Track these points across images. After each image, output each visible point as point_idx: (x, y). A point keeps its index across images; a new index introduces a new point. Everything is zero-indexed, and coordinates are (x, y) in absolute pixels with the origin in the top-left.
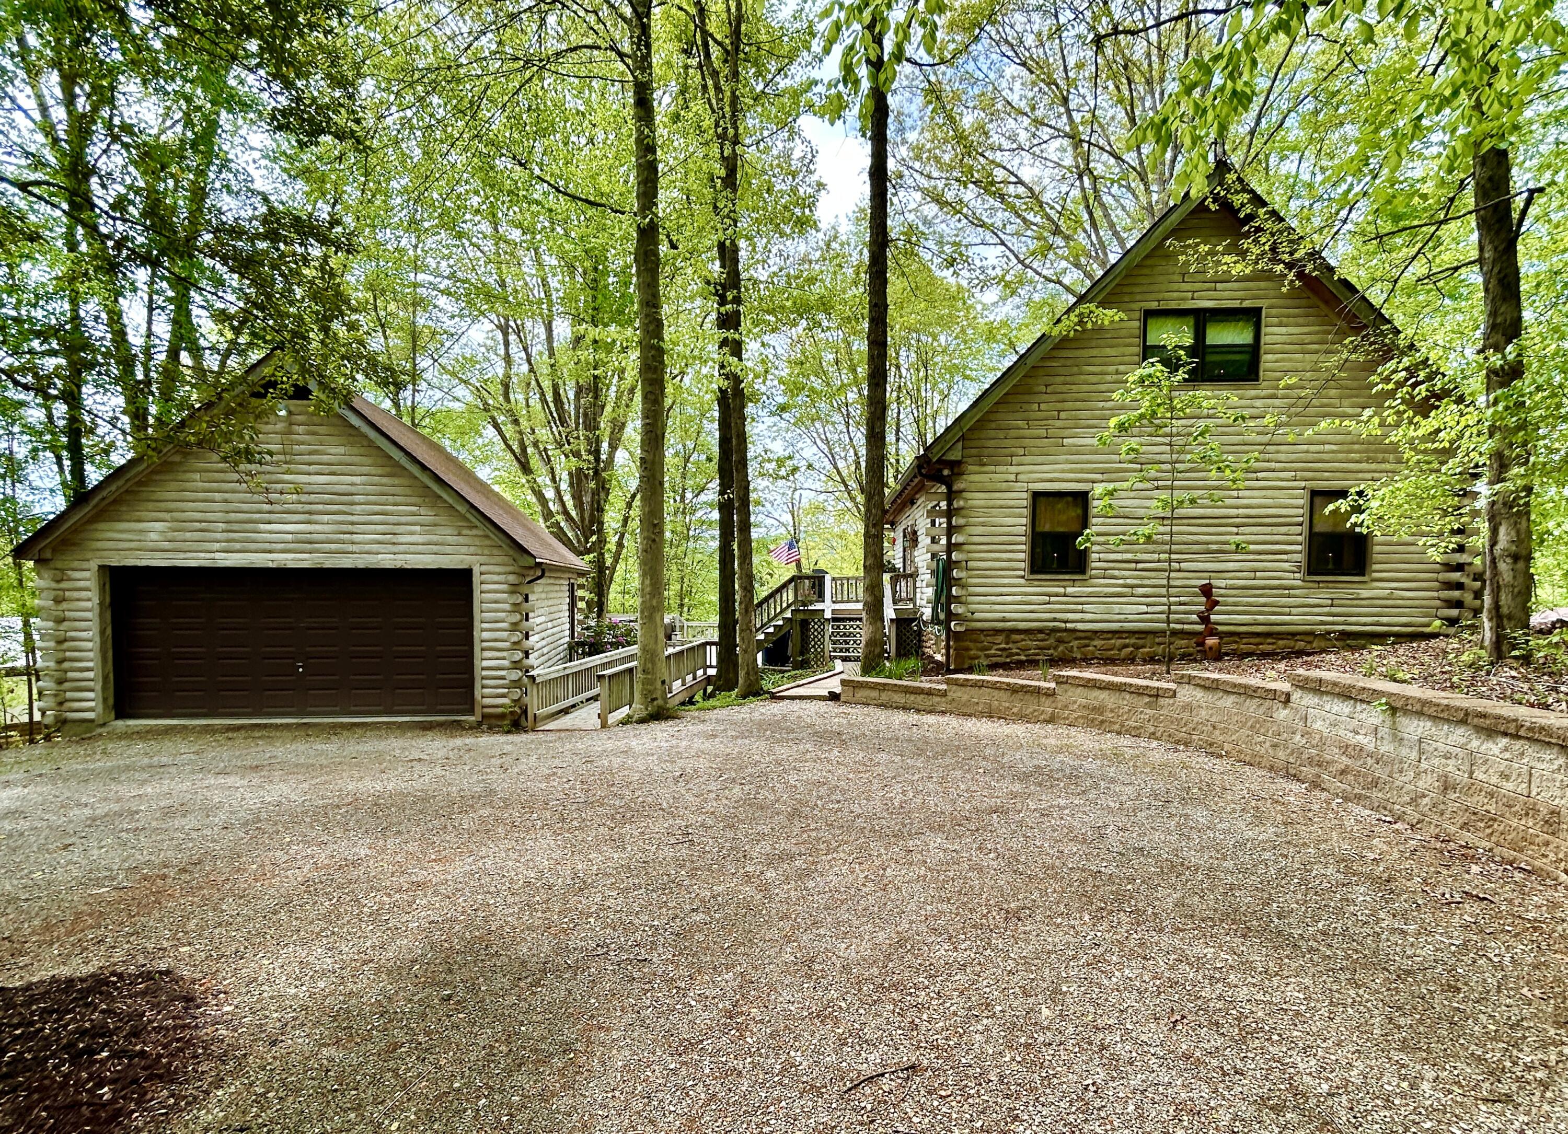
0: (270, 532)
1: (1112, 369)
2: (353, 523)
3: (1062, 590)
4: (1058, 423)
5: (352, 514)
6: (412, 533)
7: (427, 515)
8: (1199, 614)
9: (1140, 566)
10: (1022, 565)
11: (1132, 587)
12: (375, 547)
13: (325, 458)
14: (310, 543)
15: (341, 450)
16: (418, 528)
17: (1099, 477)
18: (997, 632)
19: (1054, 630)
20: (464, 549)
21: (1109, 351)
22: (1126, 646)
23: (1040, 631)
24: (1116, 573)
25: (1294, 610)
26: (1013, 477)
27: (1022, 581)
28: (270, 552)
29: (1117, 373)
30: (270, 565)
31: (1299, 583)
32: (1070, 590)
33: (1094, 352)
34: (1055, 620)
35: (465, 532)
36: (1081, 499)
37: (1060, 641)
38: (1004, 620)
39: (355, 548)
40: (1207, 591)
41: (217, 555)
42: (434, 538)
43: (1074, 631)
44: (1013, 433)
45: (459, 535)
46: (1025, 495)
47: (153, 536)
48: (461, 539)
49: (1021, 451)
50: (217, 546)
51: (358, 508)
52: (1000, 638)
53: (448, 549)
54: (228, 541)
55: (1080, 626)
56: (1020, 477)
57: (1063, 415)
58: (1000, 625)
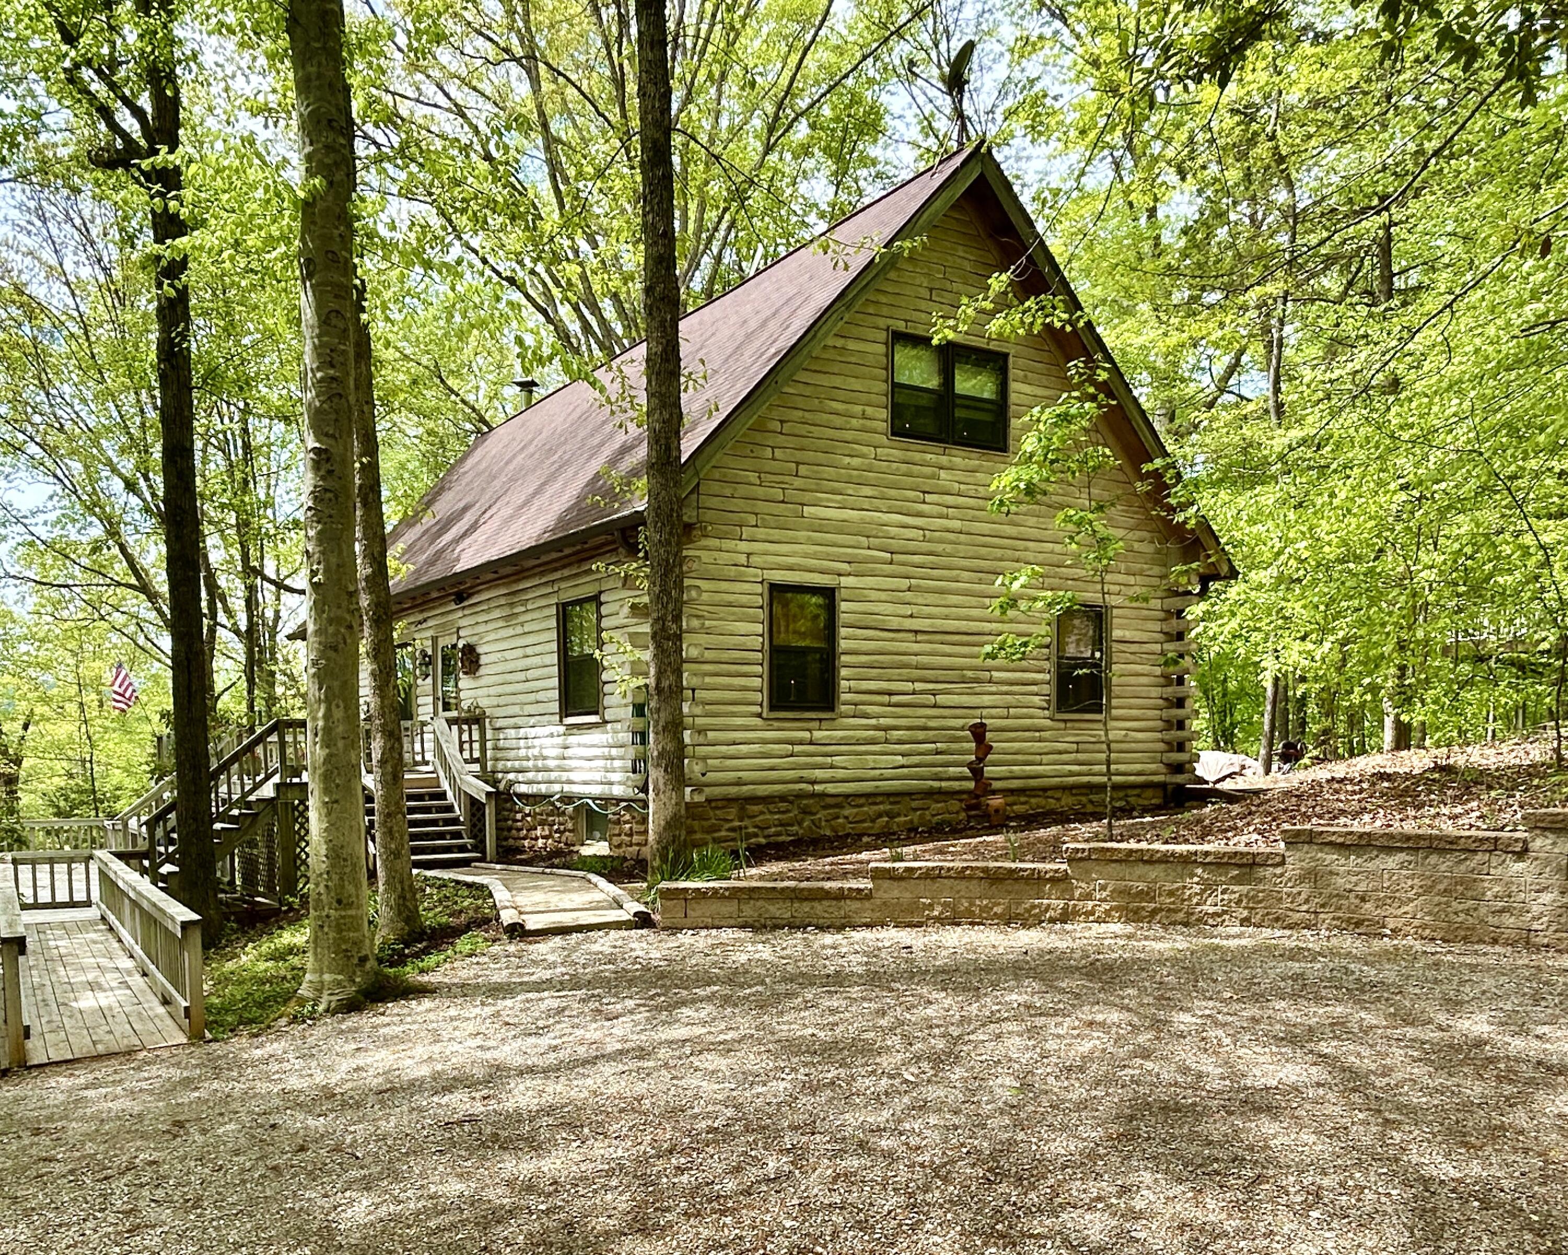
1: (858, 409)
3: (807, 735)
4: (798, 482)
8: (969, 765)
9: (895, 699)
10: (758, 697)
11: (886, 729)
17: (845, 566)
18: (729, 801)
19: (801, 795)
21: (856, 384)
22: (880, 815)
23: (783, 798)
24: (869, 709)
25: (1045, 758)
26: (743, 559)
27: (758, 721)
29: (864, 416)
31: (1048, 723)
32: (817, 734)
33: (837, 381)
34: (801, 780)
36: (829, 594)
37: (806, 812)
38: (739, 783)
40: (979, 732)
43: (824, 795)
44: (742, 490)
46: (758, 588)
49: (752, 520)
52: (733, 812)
55: (831, 788)
56: (754, 560)
57: (803, 470)
58: (733, 791)
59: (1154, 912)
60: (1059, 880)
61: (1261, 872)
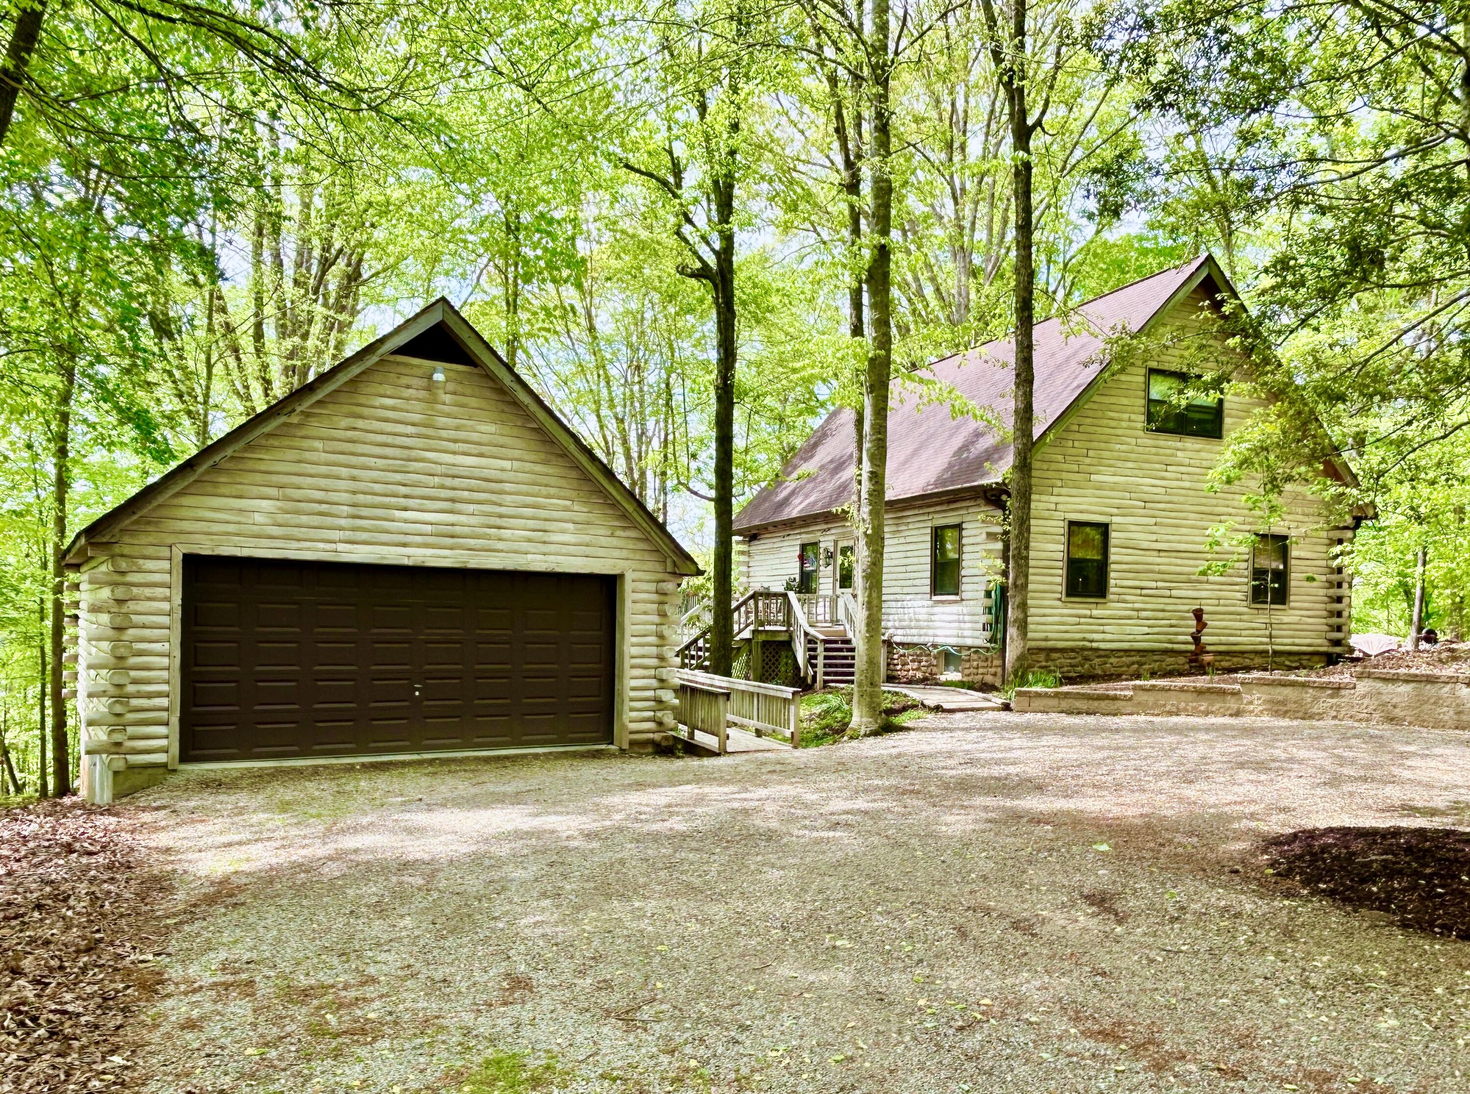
0: (406, 521)
1: (1126, 416)
2: (501, 516)
3: (1088, 612)
4: (1088, 461)
5: (500, 505)
6: (563, 532)
7: (580, 511)
8: (1192, 635)
9: (1144, 592)
10: (1059, 588)
11: (1138, 610)
12: (525, 546)
13: (475, 436)
14: (452, 537)
15: (491, 428)
16: (571, 526)
17: (1115, 511)
18: (1040, 650)
19: (1084, 649)
20: (616, 553)
21: (1125, 401)
22: (1133, 663)
23: (1072, 650)
24: (1128, 598)
25: (1244, 633)
26: (1053, 507)
27: (1059, 603)
28: (404, 545)
29: (1130, 420)
30: (406, 562)
31: (1246, 610)
32: (1095, 612)
33: (1113, 400)
34: (1084, 639)
35: (619, 533)
36: (1104, 529)
37: (1086, 659)
38: (1046, 639)
39: (500, 545)
40: (1198, 614)
41: (341, 547)
42: (587, 538)
43: (1097, 650)
44: (1054, 466)
45: (612, 535)
46: (1061, 524)
47: (258, 518)
48: (614, 542)
49: (1059, 483)
50: (336, 535)
51: (509, 498)
52: (1042, 657)
53: (601, 552)
54: (353, 529)
55: (1102, 646)
56: (1060, 507)
57: (1091, 453)
58: (1043, 644)
59: (1286, 712)
60: (1235, 694)
61: (1343, 692)
